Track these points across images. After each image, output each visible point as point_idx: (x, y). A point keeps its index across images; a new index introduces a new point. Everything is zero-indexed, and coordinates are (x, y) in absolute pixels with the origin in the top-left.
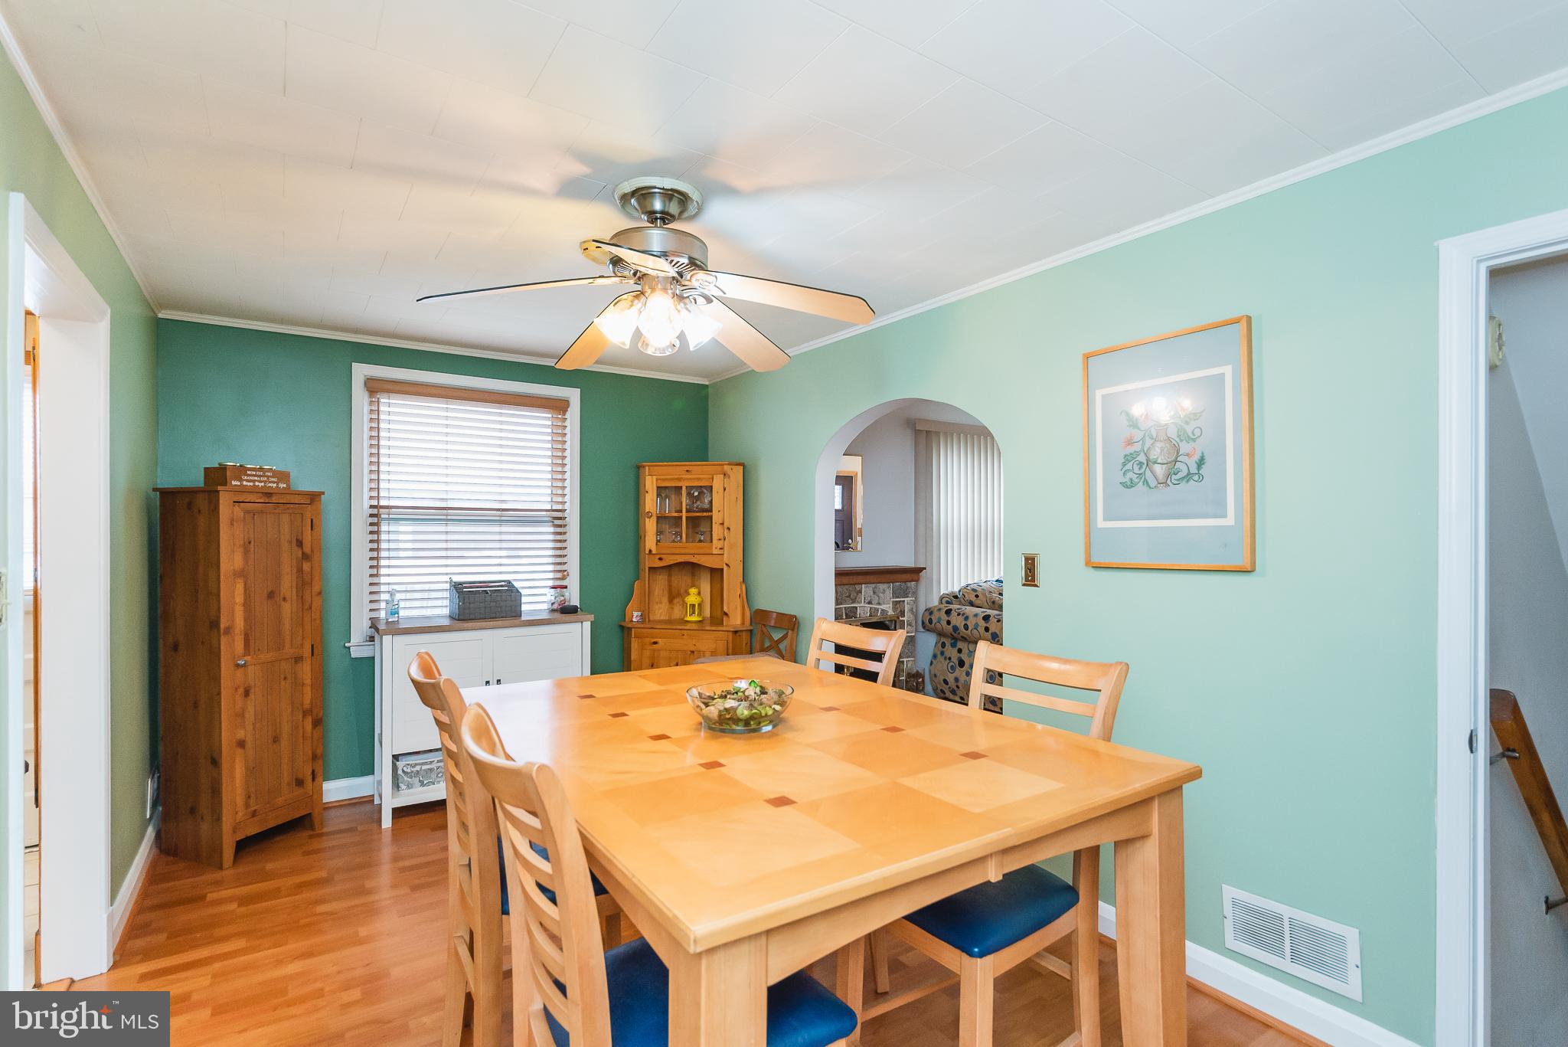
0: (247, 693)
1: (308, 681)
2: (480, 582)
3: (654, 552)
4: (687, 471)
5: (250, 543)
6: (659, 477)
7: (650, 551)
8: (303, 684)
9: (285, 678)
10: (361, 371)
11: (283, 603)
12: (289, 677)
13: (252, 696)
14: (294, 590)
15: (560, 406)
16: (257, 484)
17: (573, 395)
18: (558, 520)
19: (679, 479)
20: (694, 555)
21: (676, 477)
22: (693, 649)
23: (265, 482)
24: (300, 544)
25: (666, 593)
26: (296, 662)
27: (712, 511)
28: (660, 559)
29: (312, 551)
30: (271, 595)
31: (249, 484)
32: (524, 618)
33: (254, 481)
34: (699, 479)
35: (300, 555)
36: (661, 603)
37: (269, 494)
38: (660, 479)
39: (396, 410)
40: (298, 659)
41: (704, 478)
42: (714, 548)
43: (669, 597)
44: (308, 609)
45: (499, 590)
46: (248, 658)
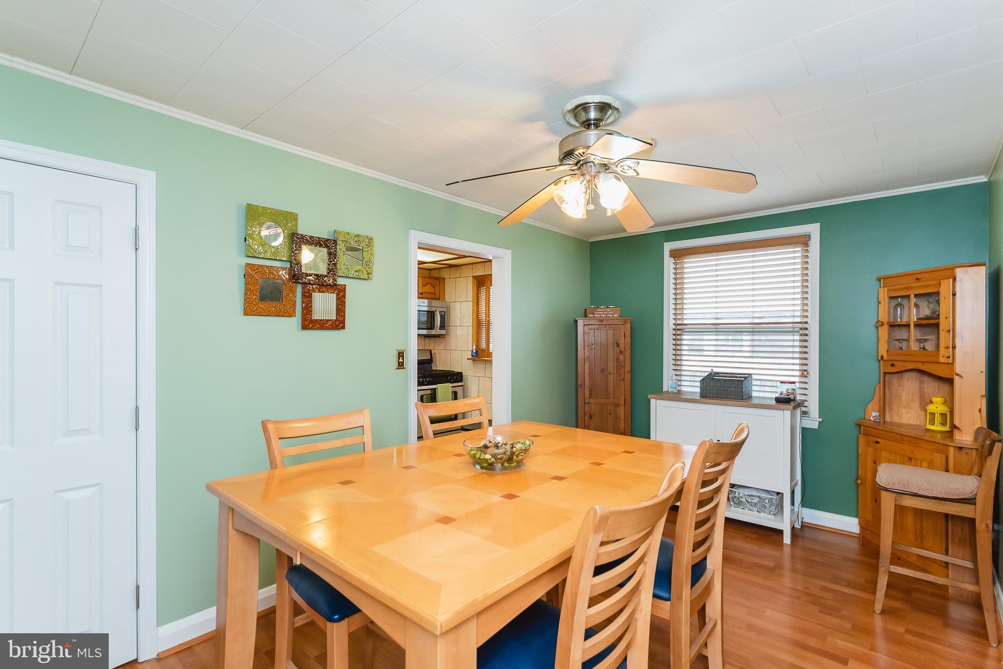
0: (591, 417)
1: (623, 418)
2: (731, 374)
3: (885, 358)
4: (917, 279)
5: (592, 344)
6: (890, 288)
7: (882, 357)
8: (620, 419)
9: (610, 414)
10: (668, 246)
11: (609, 375)
12: (612, 413)
13: (593, 419)
14: (615, 369)
15: (803, 241)
16: (602, 315)
17: (814, 229)
18: (803, 330)
19: (907, 289)
20: (923, 362)
21: (904, 286)
22: (910, 455)
23: (606, 314)
24: (618, 345)
25: (917, 399)
26: (616, 406)
27: (939, 319)
28: (893, 365)
29: (625, 349)
30: (602, 371)
31: (598, 316)
32: (755, 401)
33: (600, 314)
34: (927, 286)
35: (618, 351)
36: (909, 407)
37: (602, 321)
38: (891, 290)
39: (691, 264)
40: (617, 405)
41: (931, 285)
42: (941, 356)
43: (921, 403)
44: (622, 380)
45: (740, 380)
46: (591, 400)
